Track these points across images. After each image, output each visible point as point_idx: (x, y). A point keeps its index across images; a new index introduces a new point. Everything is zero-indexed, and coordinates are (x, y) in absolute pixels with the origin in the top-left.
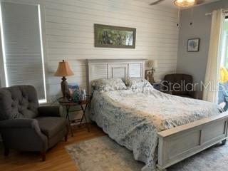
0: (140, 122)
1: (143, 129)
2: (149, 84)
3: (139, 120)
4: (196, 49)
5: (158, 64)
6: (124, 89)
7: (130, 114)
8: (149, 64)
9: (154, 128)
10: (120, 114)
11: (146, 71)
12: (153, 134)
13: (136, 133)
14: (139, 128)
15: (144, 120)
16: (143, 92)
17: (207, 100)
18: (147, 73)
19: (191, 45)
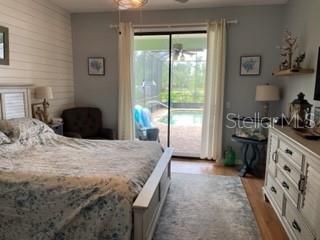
0: (88, 196)
1: (97, 208)
2: (47, 127)
3: (84, 193)
4: (101, 71)
5: (54, 93)
6: (5, 143)
7: (59, 188)
8: (37, 93)
9: (120, 198)
10: (31, 194)
11: (33, 106)
12: (122, 210)
13: (82, 220)
14: (88, 208)
15: (96, 191)
16: (42, 143)
17: (123, 139)
18: (36, 109)
19: (93, 65)
